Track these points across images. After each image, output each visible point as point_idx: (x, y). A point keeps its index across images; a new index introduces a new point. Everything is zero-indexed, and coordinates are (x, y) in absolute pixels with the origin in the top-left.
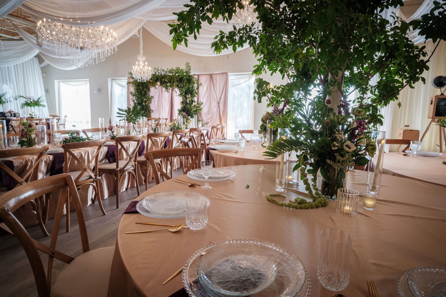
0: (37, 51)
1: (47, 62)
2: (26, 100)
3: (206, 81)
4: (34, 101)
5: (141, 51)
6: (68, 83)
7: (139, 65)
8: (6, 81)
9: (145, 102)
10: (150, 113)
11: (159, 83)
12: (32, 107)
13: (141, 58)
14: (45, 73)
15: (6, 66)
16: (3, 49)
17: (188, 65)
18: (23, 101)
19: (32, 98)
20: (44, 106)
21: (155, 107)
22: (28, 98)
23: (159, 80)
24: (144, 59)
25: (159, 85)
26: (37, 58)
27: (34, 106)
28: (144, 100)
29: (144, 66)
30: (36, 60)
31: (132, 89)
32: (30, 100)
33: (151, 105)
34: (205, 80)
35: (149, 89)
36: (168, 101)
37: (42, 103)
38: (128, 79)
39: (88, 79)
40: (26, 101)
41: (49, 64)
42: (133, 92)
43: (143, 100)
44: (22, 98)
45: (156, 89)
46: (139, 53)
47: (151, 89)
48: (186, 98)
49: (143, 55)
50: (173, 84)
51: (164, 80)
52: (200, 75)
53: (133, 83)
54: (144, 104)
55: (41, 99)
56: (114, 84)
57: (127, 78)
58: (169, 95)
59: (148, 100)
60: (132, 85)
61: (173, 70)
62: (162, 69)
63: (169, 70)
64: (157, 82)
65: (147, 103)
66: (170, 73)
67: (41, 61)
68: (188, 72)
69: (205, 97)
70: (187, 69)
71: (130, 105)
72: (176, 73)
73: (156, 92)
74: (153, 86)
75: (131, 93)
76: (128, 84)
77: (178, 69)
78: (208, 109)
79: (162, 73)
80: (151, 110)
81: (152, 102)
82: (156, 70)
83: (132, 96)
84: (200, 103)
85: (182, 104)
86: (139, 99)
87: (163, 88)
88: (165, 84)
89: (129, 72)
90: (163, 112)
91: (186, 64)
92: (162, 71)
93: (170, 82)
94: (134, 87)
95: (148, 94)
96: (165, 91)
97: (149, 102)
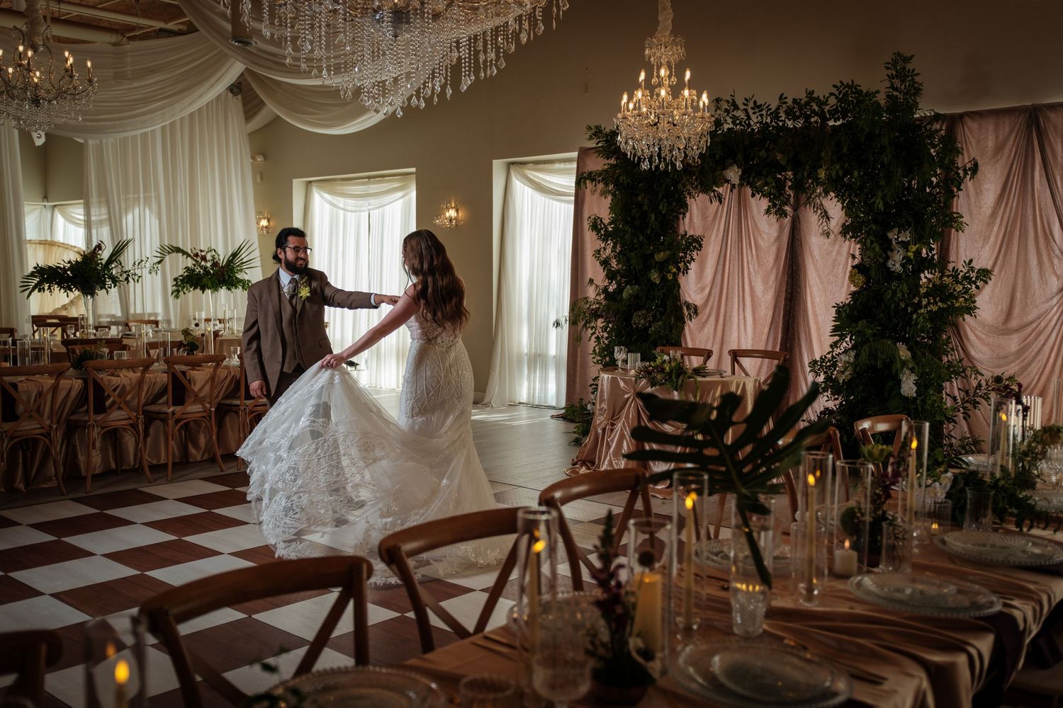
0: (235, 69)
1: (271, 108)
2: (190, 263)
3: (999, 149)
4: (215, 264)
5: (666, 18)
6: (339, 188)
7: (651, 88)
8: (136, 191)
9: (662, 267)
10: (681, 320)
11: (733, 174)
12: (208, 292)
13: (663, 52)
14: (265, 157)
15: (139, 132)
16: (130, 68)
17: (900, 69)
18: (180, 265)
19: (209, 257)
21: (702, 289)
22: (197, 255)
23: (740, 156)
24: (676, 53)
25: (736, 181)
26: (239, 96)
27: (215, 287)
28: (660, 257)
29: (676, 91)
30: (236, 104)
31: (601, 207)
32: (203, 263)
33: (682, 280)
34: (991, 143)
35: (684, 207)
36: (771, 259)
37: (240, 276)
38: (580, 161)
39: (413, 170)
40: (187, 269)
41: (279, 117)
42: (606, 221)
43: (652, 256)
44: (180, 255)
45: (716, 204)
47: (689, 201)
48: (887, 246)
49: (674, 32)
50: (813, 174)
51: (763, 154)
52: (961, 117)
53: (607, 177)
54: (655, 277)
55: (244, 256)
56: (518, 185)
57: (575, 154)
58: (781, 228)
59: (675, 260)
60: (601, 186)
61: (817, 100)
62: (755, 102)
63: (790, 102)
64: (725, 168)
65: (669, 272)
66: (795, 118)
67: (251, 107)
68: (902, 106)
69: (986, 239)
70: (896, 89)
71: (591, 281)
72: (834, 114)
73: (710, 218)
74: (706, 188)
75: (596, 225)
76: (579, 183)
77: (846, 94)
78: (1005, 306)
79: (754, 118)
80: (688, 306)
81: (693, 266)
82: (725, 106)
83: (600, 238)
84: (973, 275)
85: (861, 279)
86: (633, 254)
87: (753, 195)
88: (767, 176)
89: (589, 128)
90: (741, 317)
91: (895, 63)
92: (751, 112)
93: (796, 164)
94: (610, 198)
95: (675, 231)
96: (768, 212)
97: (679, 269)
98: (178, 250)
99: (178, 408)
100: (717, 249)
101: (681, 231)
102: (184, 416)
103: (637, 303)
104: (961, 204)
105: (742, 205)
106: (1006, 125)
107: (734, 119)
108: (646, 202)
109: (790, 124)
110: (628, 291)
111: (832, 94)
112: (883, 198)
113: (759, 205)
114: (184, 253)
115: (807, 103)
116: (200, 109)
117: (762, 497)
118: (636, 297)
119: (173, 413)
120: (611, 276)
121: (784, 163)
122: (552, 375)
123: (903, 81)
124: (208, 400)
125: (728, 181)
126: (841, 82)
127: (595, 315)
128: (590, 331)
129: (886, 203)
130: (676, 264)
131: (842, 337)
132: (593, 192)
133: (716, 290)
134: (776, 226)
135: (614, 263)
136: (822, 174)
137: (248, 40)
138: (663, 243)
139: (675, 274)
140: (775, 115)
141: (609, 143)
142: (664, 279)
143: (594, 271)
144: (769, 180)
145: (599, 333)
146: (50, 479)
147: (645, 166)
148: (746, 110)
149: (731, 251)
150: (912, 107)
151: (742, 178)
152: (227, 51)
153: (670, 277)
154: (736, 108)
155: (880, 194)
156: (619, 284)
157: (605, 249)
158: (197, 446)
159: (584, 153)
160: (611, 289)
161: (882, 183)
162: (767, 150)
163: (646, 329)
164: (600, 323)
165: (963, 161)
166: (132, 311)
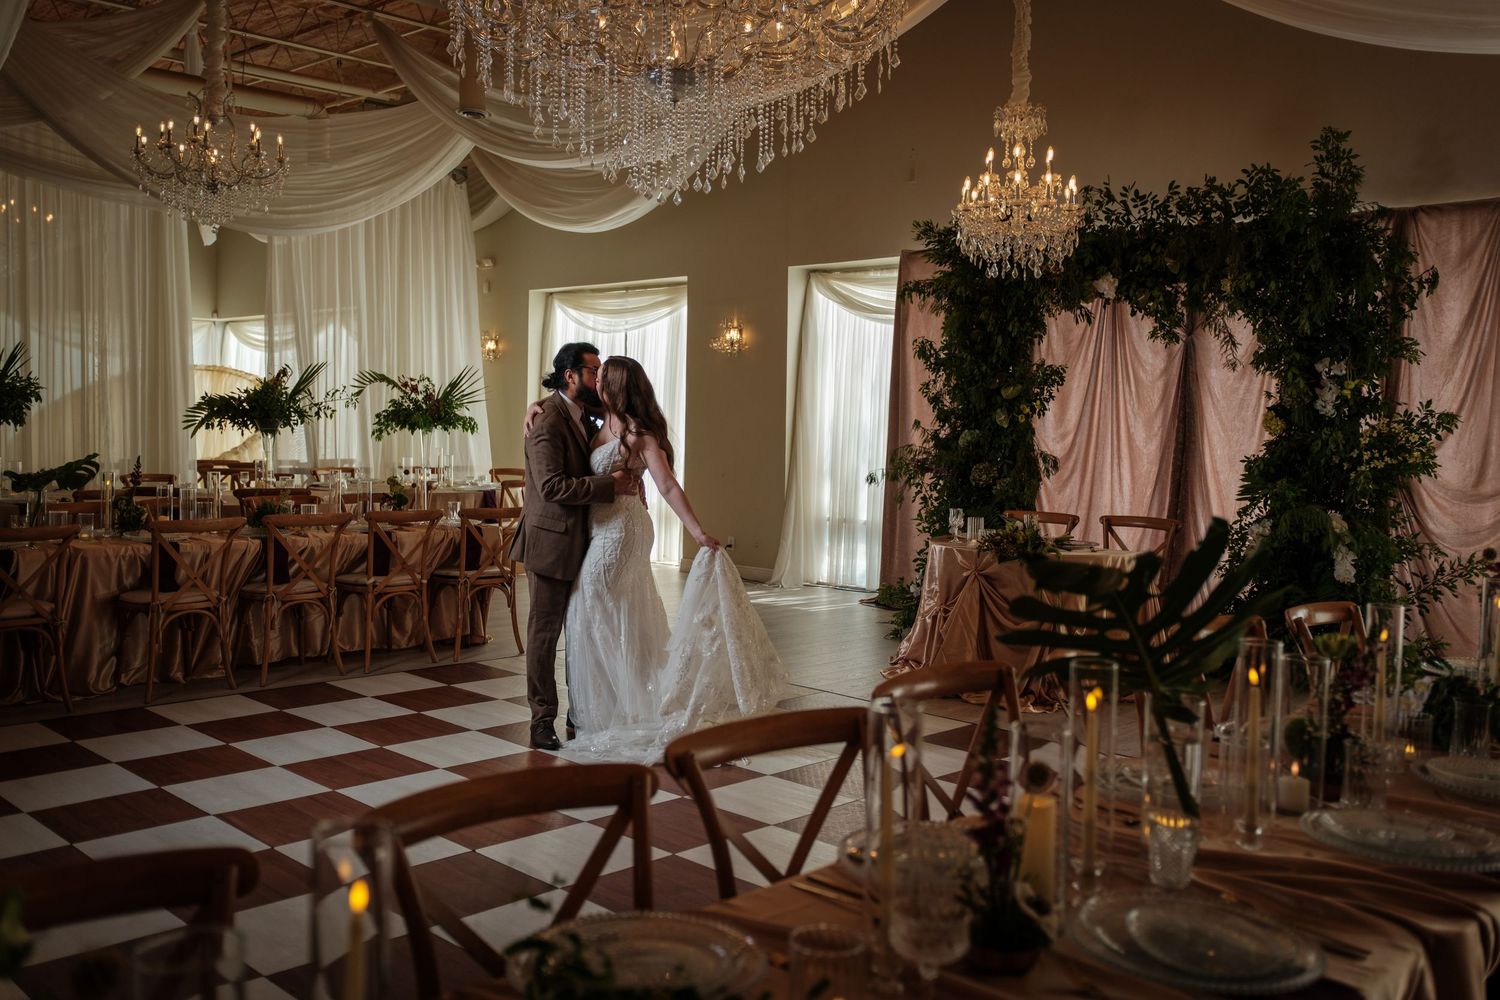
0: (461, 149)
1: (504, 200)
2: (396, 394)
3: (1466, 255)
4: (428, 397)
5: (1022, 82)
6: (589, 302)
7: (1002, 172)
8: (332, 304)
9: (1012, 406)
10: (1035, 477)
11: (1107, 285)
12: (419, 432)
13: (1017, 125)
14: (495, 262)
15: (336, 228)
16: (328, 147)
17: (1332, 148)
18: (383, 397)
19: (421, 388)
20: (469, 425)
21: (1063, 437)
22: (405, 385)
23: (1116, 262)
24: (1035, 126)
25: (1111, 294)
26: (464, 185)
27: (428, 426)
28: (1009, 392)
29: (1034, 176)
30: (460, 193)
31: (931, 327)
32: (413, 395)
33: (1036, 423)
34: (1454, 247)
35: (1042, 328)
36: (1156, 398)
37: (461, 412)
38: (903, 268)
39: (684, 279)
40: (393, 402)
41: (513, 210)
42: (938, 346)
43: (998, 391)
44: (384, 384)
45: (1083, 324)
46: (1003, 95)
47: (1048, 320)
48: (1315, 382)
49: (1031, 99)
50: (1214, 286)
51: (1148, 259)
52: (1414, 213)
53: (936, 288)
54: (1002, 418)
55: (464, 386)
56: (821, 300)
57: (896, 260)
58: (1170, 357)
59: (1027, 397)
60: (931, 300)
61: (1220, 190)
62: (1137, 192)
63: (1183, 191)
64: (1096, 278)
65: (1020, 412)
66: (1190, 214)
67: (479, 198)
68: (1334, 197)
69: (1449, 374)
70: (1327, 176)
71: (917, 424)
72: (1242, 208)
73: (1075, 344)
74: (1070, 304)
75: (923, 352)
76: (903, 295)
77: (1259, 182)
78: (1475, 463)
79: (1135, 213)
80: (1045, 458)
81: (1051, 405)
82: (1097, 197)
83: (929, 367)
84: (1432, 421)
85: (1278, 425)
86: (973, 389)
87: (1133, 314)
88: (1152, 289)
89: (917, 225)
90: (1116, 474)
91: (1325, 141)
92: (1131, 204)
93: (1192, 273)
94: (943, 315)
95: (1029, 358)
96: (1153, 335)
97: (1033, 409)
98: (382, 378)
99: (380, 579)
100: (1084, 384)
101: (1036, 360)
102: (388, 590)
103: (976, 453)
104: (1413, 328)
105: (1117, 326)
106: (1475, 224)
107: (1109, 213)
108: (991, 321)
109: (1183, 220)
110: (966, 437)
111: (1240, 181)
112: (1310, 318)
113: (1141, 327)
114: (390, 382)
115: (1207, 194)
116: (414, 200)
117: (1184, 698)
118: (976, 445)
119: (374, 586)
120: (943, 417)
121: (1175, 271)
122: (861, 549)
123: (1336, 165)
124: (418, 569)
125: (1101, 295)
126: (1253, 165)
127: (922, 467)
128: (914, 490)
129: (1313, 325)
130: (1029, 402)
131: (1254, 502)
132: (921, 308)
133: (1082, 439)
134: (1163, 354)
135: (947, 400)
136: (1227, 286)
137: (481, 111)
138: (1012, 375)
139: (1028, 416)
140: (1164, 209)
141: (944, 244)
142: (1013, 422)
143: (920, 410)
144: (1156, 293)
145: (926, 491)
146: (215, 668)
147: (992, 273)
148: (1124, 203)
149: (1103, 386)
150: (1349, 199)
151: (1118, 290)
152: (451, 124)
153: (1022, 419)
154: (1111, 199)
155: (1305, 312)
156: (953, 428)
157: (935, 382)
158: (401, 629)
159: (908, 258)
160: (942, 434)
161: (1309, 297)
162: (1154, 254)
163: (989, 487)
164: (928, 478)
165: (1418, 269)
166: (321, 457)
